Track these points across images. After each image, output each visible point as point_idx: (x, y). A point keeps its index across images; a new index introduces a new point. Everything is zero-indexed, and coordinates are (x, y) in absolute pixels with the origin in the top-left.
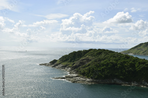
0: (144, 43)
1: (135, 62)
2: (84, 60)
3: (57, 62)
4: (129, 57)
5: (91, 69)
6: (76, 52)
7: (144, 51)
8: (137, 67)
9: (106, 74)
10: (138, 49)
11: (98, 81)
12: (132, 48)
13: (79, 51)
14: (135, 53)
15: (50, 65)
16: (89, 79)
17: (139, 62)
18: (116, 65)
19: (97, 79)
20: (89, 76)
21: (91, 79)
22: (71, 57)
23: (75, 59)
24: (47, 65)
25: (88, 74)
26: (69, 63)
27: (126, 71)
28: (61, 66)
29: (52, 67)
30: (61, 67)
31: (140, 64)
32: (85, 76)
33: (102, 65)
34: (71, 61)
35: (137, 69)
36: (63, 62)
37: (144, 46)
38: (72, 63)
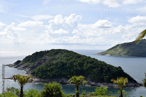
0: (121, 44)
1: (85, 61)
2: (42, 60)
3: (20, 63)
4: (81, 56)
5: (41, 68)
6: (38, 52)
7: (120, 52)
8: (85, 66)
9: (53, 73)
10: (114, 50)
11: (45, 80)
12: (109, 49)
13: (42, 51)
14: (111, 54)
15: (14, 66)
16: (37, 78)
17: (88, 61)
18: (66, 64)
19: (44, 78)
20: (37, 76)
21: (39, 79)
22: (33, 58)
23: (36, 60)
24: (11, 65)
25: (37, 74)
26: (30, 63)
27: (74, 70)
28: (23, 66)
29: (15, 68)
30: (22, 68)
31: (89, 63)
32: (34, 76)
33: (52, 64)
34: (32, 62)
35: (85, 68)
36: (26, 62)
37: (120, 47)
38: (33, 63)
